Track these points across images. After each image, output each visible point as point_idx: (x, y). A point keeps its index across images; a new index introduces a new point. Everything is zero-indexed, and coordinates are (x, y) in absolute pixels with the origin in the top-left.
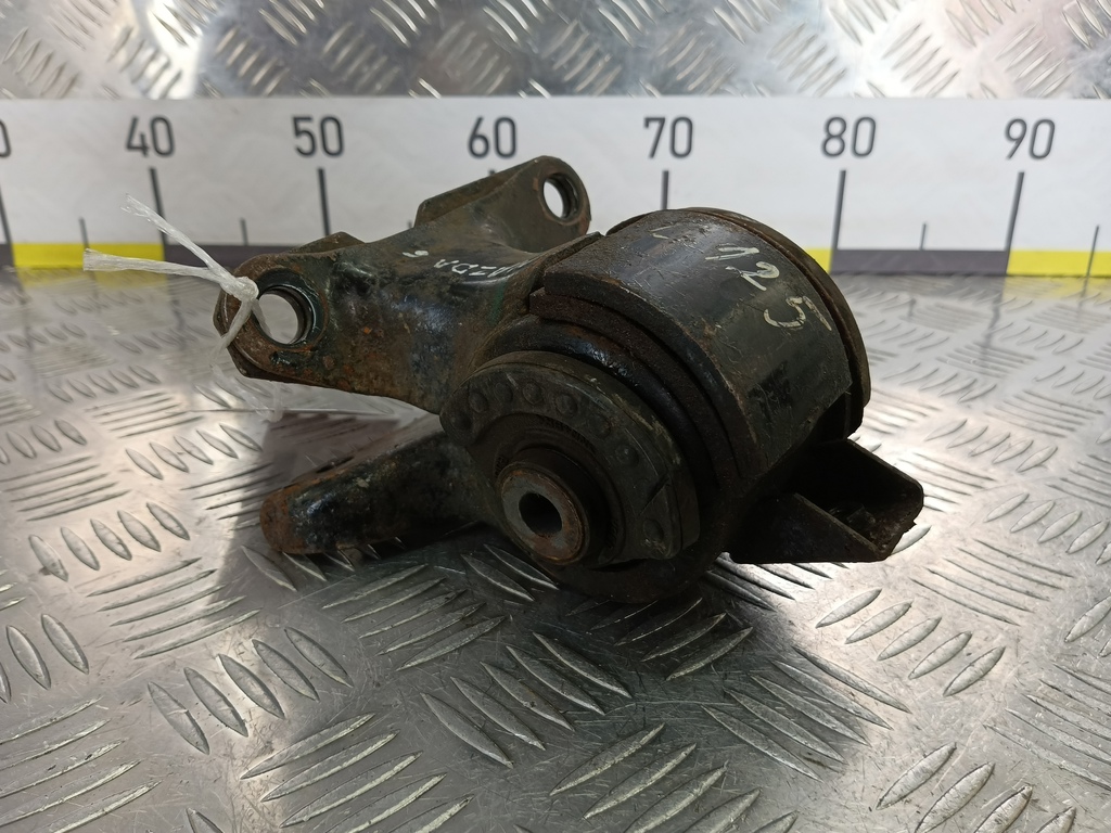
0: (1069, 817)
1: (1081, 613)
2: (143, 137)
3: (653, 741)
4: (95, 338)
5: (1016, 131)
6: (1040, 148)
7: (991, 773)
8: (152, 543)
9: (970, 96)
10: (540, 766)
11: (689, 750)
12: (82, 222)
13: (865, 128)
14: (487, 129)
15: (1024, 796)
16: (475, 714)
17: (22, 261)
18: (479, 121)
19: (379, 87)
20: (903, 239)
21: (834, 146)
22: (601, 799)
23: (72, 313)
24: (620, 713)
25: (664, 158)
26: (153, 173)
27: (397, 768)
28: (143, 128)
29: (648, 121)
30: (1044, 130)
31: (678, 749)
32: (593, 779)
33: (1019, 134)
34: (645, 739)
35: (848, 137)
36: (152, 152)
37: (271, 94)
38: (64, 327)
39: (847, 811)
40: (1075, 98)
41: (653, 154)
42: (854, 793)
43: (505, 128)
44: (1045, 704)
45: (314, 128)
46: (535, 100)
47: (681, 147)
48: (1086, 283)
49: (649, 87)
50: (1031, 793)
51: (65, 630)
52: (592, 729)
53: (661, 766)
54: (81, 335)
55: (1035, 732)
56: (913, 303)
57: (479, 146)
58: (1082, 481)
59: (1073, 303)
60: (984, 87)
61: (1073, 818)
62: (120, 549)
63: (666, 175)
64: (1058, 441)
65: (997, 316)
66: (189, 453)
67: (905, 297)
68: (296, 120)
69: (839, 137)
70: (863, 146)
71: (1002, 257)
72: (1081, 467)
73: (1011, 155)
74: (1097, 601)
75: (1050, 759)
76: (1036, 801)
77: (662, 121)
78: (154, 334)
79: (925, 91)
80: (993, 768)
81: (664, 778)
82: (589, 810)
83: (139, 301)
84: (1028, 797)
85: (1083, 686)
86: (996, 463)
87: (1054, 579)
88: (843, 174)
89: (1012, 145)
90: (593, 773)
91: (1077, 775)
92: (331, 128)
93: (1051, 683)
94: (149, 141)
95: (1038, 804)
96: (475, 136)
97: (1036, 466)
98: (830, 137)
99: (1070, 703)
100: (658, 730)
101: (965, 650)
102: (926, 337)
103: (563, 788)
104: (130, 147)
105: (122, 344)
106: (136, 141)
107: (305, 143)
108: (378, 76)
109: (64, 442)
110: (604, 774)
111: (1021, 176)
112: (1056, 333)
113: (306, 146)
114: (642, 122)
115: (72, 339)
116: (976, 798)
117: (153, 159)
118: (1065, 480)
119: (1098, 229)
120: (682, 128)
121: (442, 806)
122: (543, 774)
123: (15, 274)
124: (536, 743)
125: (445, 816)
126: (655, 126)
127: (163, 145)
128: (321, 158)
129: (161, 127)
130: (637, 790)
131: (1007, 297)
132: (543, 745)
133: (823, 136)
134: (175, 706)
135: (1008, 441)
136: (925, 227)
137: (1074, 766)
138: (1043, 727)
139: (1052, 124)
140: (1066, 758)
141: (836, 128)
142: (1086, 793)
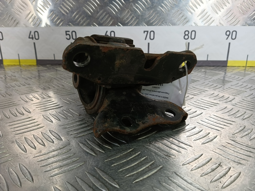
1: (237, 129)
2: (32, 35)
3: (131, 151)
4: (18, 77)
5: (228, 33)
6: (234, 37)
7: (211, 159)
8: (22, 114)
9: (217, 25)
10: (103, 156)
11: (139, 153)
12: (18, 55)
13: (193, 33)
14: (109, 34)
15: (219, 164)
16: (90, 146)
17: (5, 63)
18: (107, 32)
19: (84, 24)
21: (186, 37)
22: (116, 162)
23: (14, 73)
24: (124, 146)
25: (148, 40)
26: (34, 43)
28: (32, 33)
29: (144, 32)
30: (234, 33)
31: (136, 153)
32: (115, 158)
34: (129, 151)
35: (190, 35)
36: (34, 39)
37: (61, 26)
38: (12, 75)
39: (175, 166)
40: (241, 26)
41: (146, 39)
42: (177, 162)
43: (113, 33)
44: (226, 146)
45: (70, 33)
46: (119, 27)
47: (152, 37)
48: (246, 68)
49: (145, 24)
52: (116, 149)
53: (132, 156)
54: (15, 76)
56: (206, 71)
59: (243, 71)
60: (220, 23)
61: (230, 169)
62: (15, 115)
63: (149, 44)
64: (235, 97)
66: (34, 97)
67: (204, 70)
68: (66, 32)
69: (188, 35)
70: (193, 37)
71: (226, 62)
72: (240, 102)
73: (227, 39)
74: (241, 127)
75: (226, 157)
77: (148, 32)
78: (31, 76)
79: (207, 24)
81: (132, 159)
82: (113, 164)
83: (29, 71)
86: (220, 101)
87: (231, 123)
88: (189, 43)
89: (227, 37)
91: (232, 160)
92: (74, 33)
93: (228, 142)
94: (34, 37)
95: (222, 166)
97: (229, 101)
98: (186, 35)
99: (232, 147)
100: (132, 149)
101: (208, 136)
102: (207, 78)
103: (108, 160)
104: (29, 38)
105: (24, 78)
106: (31, 37)
107: (68, 37)
108: (84, 22)
109: (7, 95)
110: (118, 158)
111: (230, 43)
112: (237, 77)
113: (68, 38)
114: (143, 32)
115: (13, 77)
116: (206, 164)
118: (236, 104)
119: (248, 55)
120: (152, 33)
123: (3, 66)
124: (103, 152)
126: (146, 33)
127: (37, 37)
128: (71, 40)
129: (36, 33)
130: (125, 161)
131: (227, 70)
132: (105, 152)
133: (184, 35)
134: (21, 144)
135: (223, 97)
136: (208, 55)
139: (236, 32)
140: (230, 157)
141: (187, 33)
142: (234, 164)
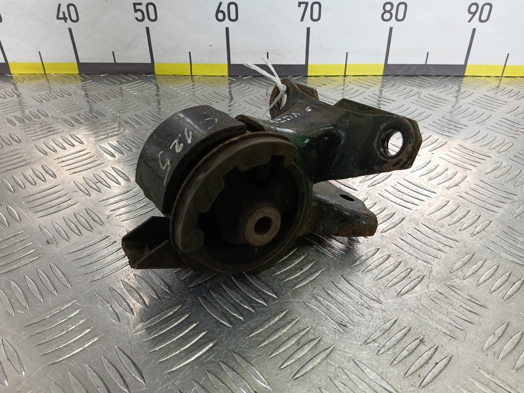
1: (459, 259)
2: (64, 13)
3: (284, 316)
4: (53, 117)
5: (473, 9)
6: (484, 18)
7: (409, 330)
10: (241, 327)
11: (297, 321)
12: (40, 53)
13: (402, 7)
14: (224, 8)
15: (420, 340)
16: (218, 306)
17: (14, 71)
18: (221, 3)
21: (387, 16)
22: (264, 341)
24: (273, 305)
25: (308, 21)
26: (70, 30)
27: (190, 328)
28: (64, 9)
29: (300, 4)
30: (487, 8)
31: (293, 320)
33: (475, 10)
34: (281, 316)
35: (394, 12)
36: (68, 20)
38: (38, 111)
39: (352, 346)
41: (302, 20)
42: (356, 338)
43: (233, 7)
44: (436, 300)
45: (143, 8)
47: (315, 16)
48: (500, 80)
50: (423, 339)
51: (60, 270)
52: (262, 312)
53: (286, 327)
54: (46, 115)
55: (430, 313)
57: (220, 16)
58: (474, 193)
61: (436, 349)
62: (77, 232)
63: (308, 29)
64: (468, 172)
65: (457, 101)
66: (100, 182)
67: (416, 89)
68: (135, 4)
69: (390, 12)
70: (400, 16)
71: (463, 67)
72: (475, 187)
73: (470, 20)
74: (467, 254)
75: (433, 325)
76: (424, 342)
77: (307, 3)
78: (78, 115)
80: (410, 328)
81: (286, 332)
82: (259, 345)
84: (421, 341)
85: (453, 293)
86: (439, 184)
87: (451, 243)
88: (391, 29)
89: (471, 16)
90: (261, 330)
91: (441, 331)
92: (151, 8)
93: (440, 291)
94: (67, 15)
95: (425, 343)
96: (218, 11)
97: (455, 186)
98: (385, 11)
99: (446, 300)
100: (286, 312)
101: (409, 276)
102: (421, 114)
103: (250, 336)
104: (58, 18)
105: (65, 121)
106: (61, 15)
107: (139, 15)
109: (47, 176)
110: (265, 330)
111: (474, 30)
112: (480, 111)
113: (140, 17)
114: (297, 4)
115: (43, 118)
116: (402, 341)
117: (69, 24)
118: (467, 193)
119: (508, 55)
120: (316, 7)
121: (206, 344)
122: (243, 330)
123: (11, 78)
124: (241, 318)
125: (207, 348)
126: (303, 6)
127: (74, 17)
128: (147, 22)
129: (72, 8)
130: (276, 337)
132: (244, 319)
133: (382, 11)
134: (106, 303)
136: (428, 54)
137: (442, 328)
139: (490, 5)
141: (388, 7)
142: (444, 339)
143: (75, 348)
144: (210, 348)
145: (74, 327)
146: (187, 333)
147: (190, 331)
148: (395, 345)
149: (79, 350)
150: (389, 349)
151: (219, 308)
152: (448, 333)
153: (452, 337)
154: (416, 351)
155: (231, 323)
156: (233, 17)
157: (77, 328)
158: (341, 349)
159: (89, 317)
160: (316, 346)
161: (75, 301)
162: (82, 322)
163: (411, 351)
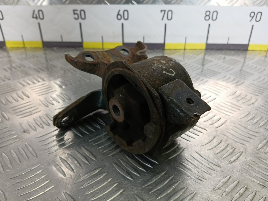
0: (255, 193)
1: (260, 143)
2: (36, 15)
3: (164, 175)
4: (28, 68)
5: (252, 15)
6: (258, 19)
7: (238, 182)
8: (48, 124)
9: (241, 6)
10: (139, 181)
11: (172, 177)
12: (22, 36)
13: (215, 13)
14: (121, 13)
15: (245, 188)
16: (124, 168)
17: (8, 45)
18: (119, 11)
19: (94, 2)
20: (223, 41)
21: (207, 18)
22: (153, 189)
23: (22, 60)
24: (156, 168)
25: (165, 20)
26: (39, 24)
27: (108, 181)
28: (36, 12)
29: (161, 11)
30: (259, 14)
31: (170, 177)
32: (151, 184)
33: (253, 16)
34: (162, 174)
35: (211, 16)
37: (67, 4)
38: (21, 64)
41: (162, 19)
42: (208, 187)
43: (126, 13)
44: (251, 165)
45: (78, 12)
46: (133, 6)
47: (170, 17)
48: (267, 52)
49: (162, 3)
50: (247, 187)
51: (31, 147)
53: (166, 181)
55: (248, 172)
56: (225, 58)
57: (119, 17)
58: (262, 108)
59: (263, 58)
60: (245, 4)
61: (256, 193)
62: (41, 126)
63: (166, 25)
64: (258, 97)
65: (245, 62)
66: (54, 100)
67: (223, 56)
68: (74, 11)
69: (209, 16)
70: (214, 18)
71: (247, 46)
72: (263, 104)
73: (251, 21)
74: (264, 140)
75: (251, 179)
76: (248, 189)
77: (165, 11)
79: (230, 5)
81: (167, 184)
82: (150, 191)
83: (37, 57)
84: (246, 189)
85: (260, 161)
86: (243, 103)
87: (255, 134)
88: (209, 25)
89: (251, 18)
90: (151, 182)
91: (257, 183)
92: (82, 13)
93: (253, 160)
94: (38, 16)
95: (248, 190)
96: (118, 14)
97: (252, 104)
98: (206, 15)
99: (257, 166)
100: (165, 172)
101: (234, 152)
102: (228, 68)
103: (145, 186)
104: (33, 17)
105: (35, 70)
106: (35, 16)
107: (76, 16)
109: (25, 97)
110: (154, 183)
111: (253, 26)
112: (259, 67)
115: (23, 68)
116: (235, 189)
117: (39, 20)
118: (259, 108)
120: (170, 13)
121: (118, 190)
123: (6, 49)
125: (119, 192)
126: (163, 12)
127: (41, 17)
128: (80, 20)
129: (41, 13)
130: (161, 187)
131: (248, 56)
132: (140, 176)
133: (205, 15)
134: (58, 166)
135: (246, 97)
136: (229, 38)
137: (257, 181)
138: (250, 171)
139: (261, 13)
140: (255, 179)
141: (208, 13)
142: (259, 187)
143: (39, 192)
144: (121, 193)
145: (39, 180)
146: (107, 184)
147: (108, 182)
148: (231, 191)
149: (42, 193)
150: (228, 193)
151: (125, 170)
152: (261, 184)
153: (264, 186)
154: (244, 194)
155: (132, 178)
156: (126, 17)
157: (41, 180)
158: (200, 193)
159: (48, 174)
160: (185, 192)
161: (39, 165)
162: (43, 176)
163: (241, 194)
